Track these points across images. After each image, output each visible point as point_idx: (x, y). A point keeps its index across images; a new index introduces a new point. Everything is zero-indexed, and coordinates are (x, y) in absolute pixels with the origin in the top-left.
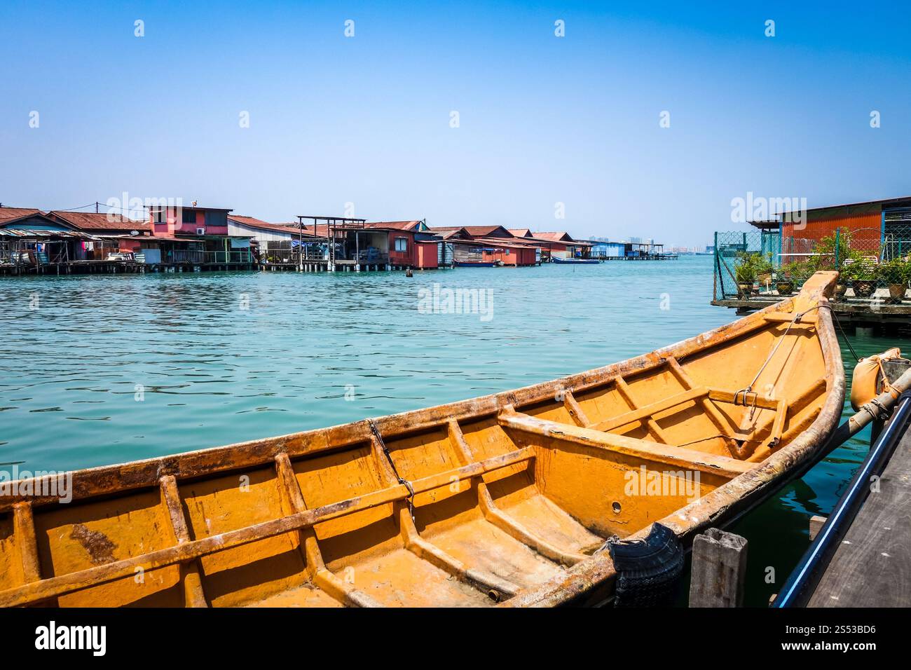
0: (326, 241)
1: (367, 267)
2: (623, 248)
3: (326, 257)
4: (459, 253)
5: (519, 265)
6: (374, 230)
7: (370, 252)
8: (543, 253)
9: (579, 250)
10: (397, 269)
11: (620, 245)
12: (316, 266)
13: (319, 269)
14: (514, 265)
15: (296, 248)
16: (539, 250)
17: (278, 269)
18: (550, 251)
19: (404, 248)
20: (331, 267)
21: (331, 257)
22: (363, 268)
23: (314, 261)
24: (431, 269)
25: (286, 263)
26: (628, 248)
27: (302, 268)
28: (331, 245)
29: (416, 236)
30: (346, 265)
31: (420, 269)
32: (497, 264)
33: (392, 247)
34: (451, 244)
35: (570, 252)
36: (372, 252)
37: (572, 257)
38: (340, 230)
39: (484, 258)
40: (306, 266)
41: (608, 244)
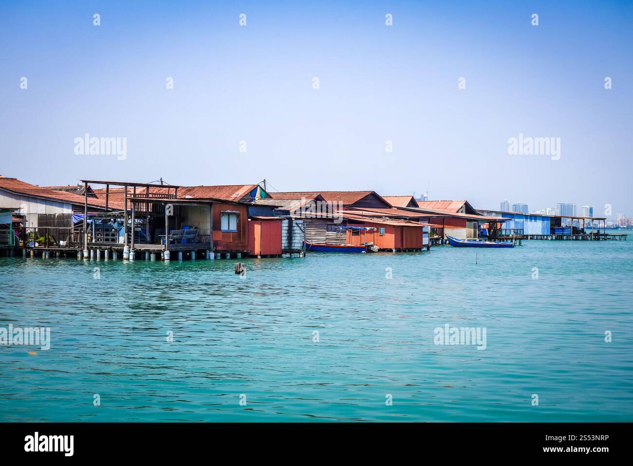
0: (121, 216)
1: (181, 254)
2: (548, 223)
3: (122, 239)
4: (312, 232)
5: (399, 251)
6: (190, 201)
7: (184, 233)
8: (433, 231)
9: (485, 226)
10: (223, 257)
11: (543, 218)
12: (106, 251)
13: (111, 257)
14: (390, 251)
15: (79, 224)
16: (427, 227)
17: (52, 255)
18: (442, 229)
19: (233, 227)
20: (128, 254)
21: (129, 239)
22: (173, 257)
23: (105, 245)
24: (272, 256)
25: (63, 247)
26: (555, 221)
27: (86, 254)
28: (130, 222)
29: (250, 209)
30: (150, 252)
31: (256, 257)
32: (368, 250)
33: (216, 226)
34: (301, 222)
35: (472, 230)
36: (188, 233)
37: (475, 236)
38: (143, 201)
39: (348, 239)
40: (92, 251)
41: (526, 217)
